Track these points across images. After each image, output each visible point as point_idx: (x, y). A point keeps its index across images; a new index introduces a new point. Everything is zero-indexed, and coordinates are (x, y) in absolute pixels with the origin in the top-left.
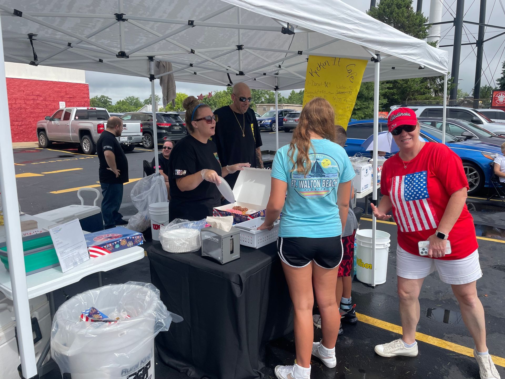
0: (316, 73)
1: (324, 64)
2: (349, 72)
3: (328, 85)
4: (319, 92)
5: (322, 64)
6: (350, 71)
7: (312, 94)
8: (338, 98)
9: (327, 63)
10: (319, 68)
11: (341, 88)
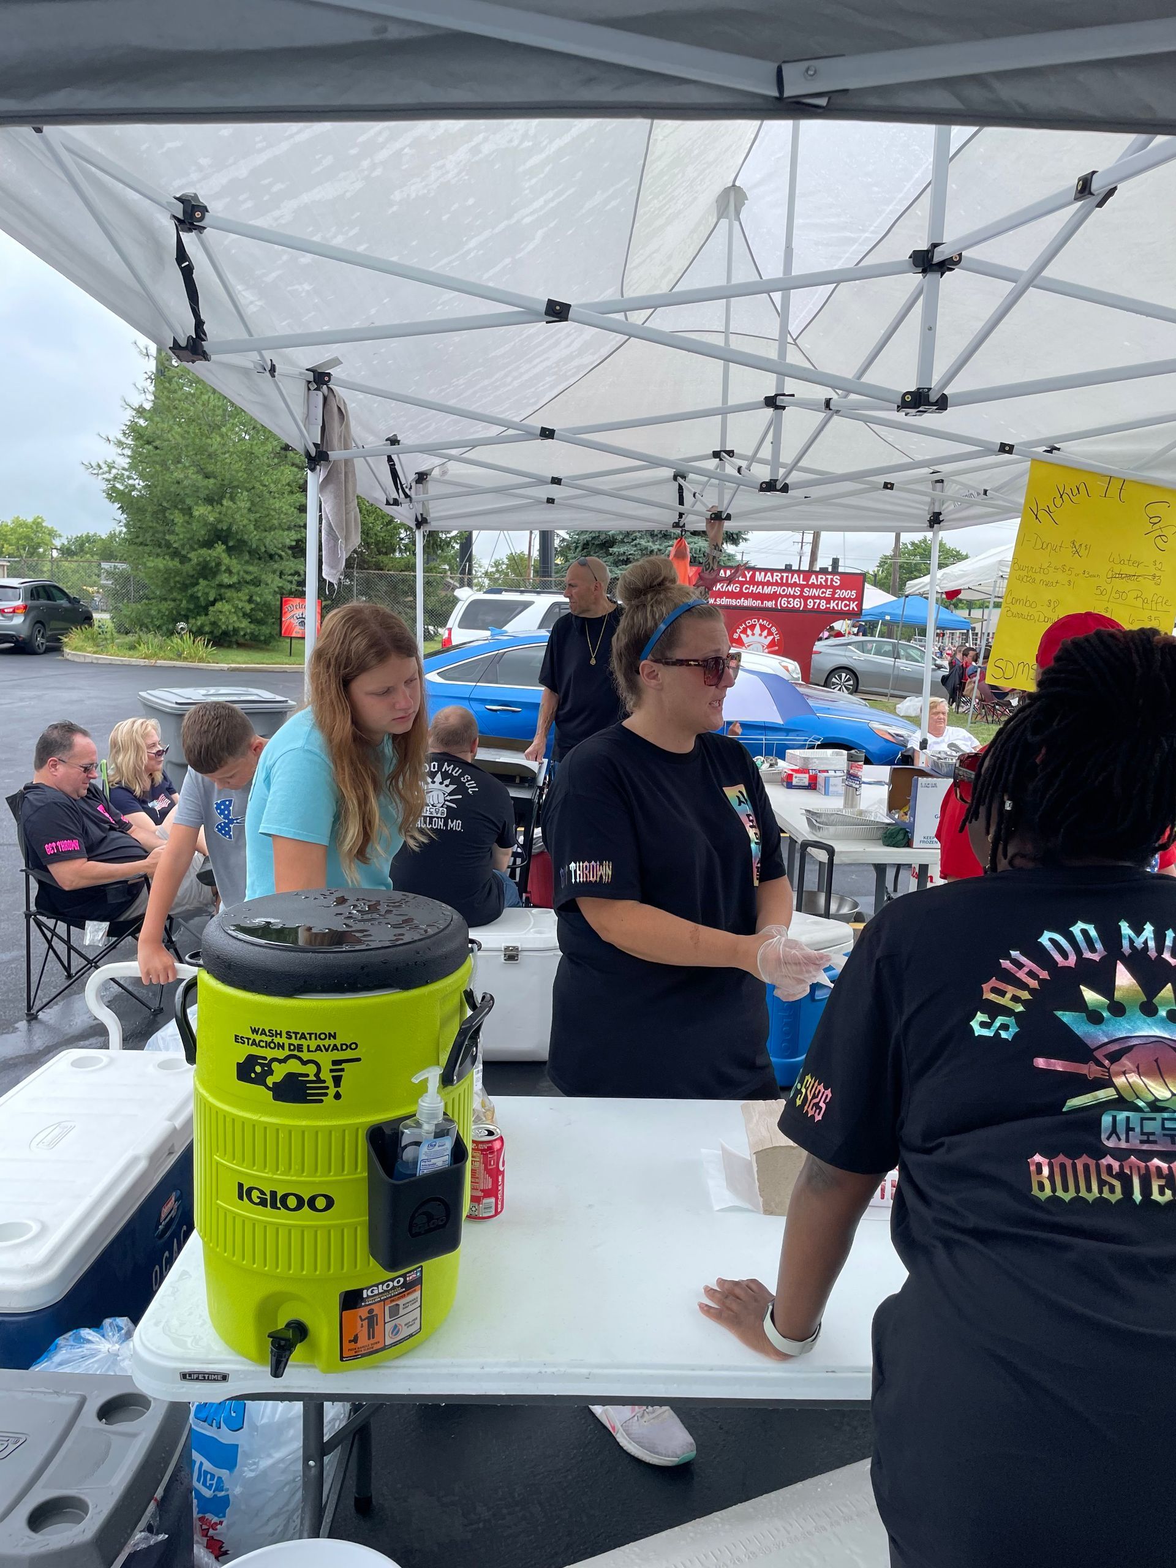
0: (1049, 512)
1: (1075, 491)
2: (1153, 520)
3: (1082, 552)
4: (1051, 570)
5: (1068, 491)
6: (1155, 521)
7: (1030, 573)
8: (1114, 591)
9: (1082, 488)
10: (1058, 501)
11: (1126, 562)
